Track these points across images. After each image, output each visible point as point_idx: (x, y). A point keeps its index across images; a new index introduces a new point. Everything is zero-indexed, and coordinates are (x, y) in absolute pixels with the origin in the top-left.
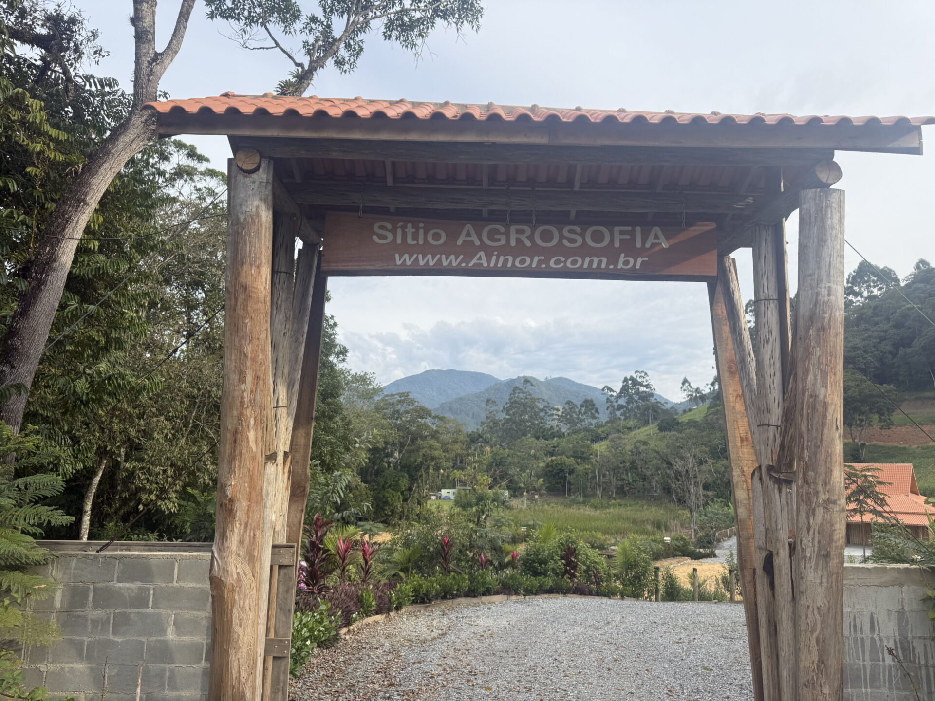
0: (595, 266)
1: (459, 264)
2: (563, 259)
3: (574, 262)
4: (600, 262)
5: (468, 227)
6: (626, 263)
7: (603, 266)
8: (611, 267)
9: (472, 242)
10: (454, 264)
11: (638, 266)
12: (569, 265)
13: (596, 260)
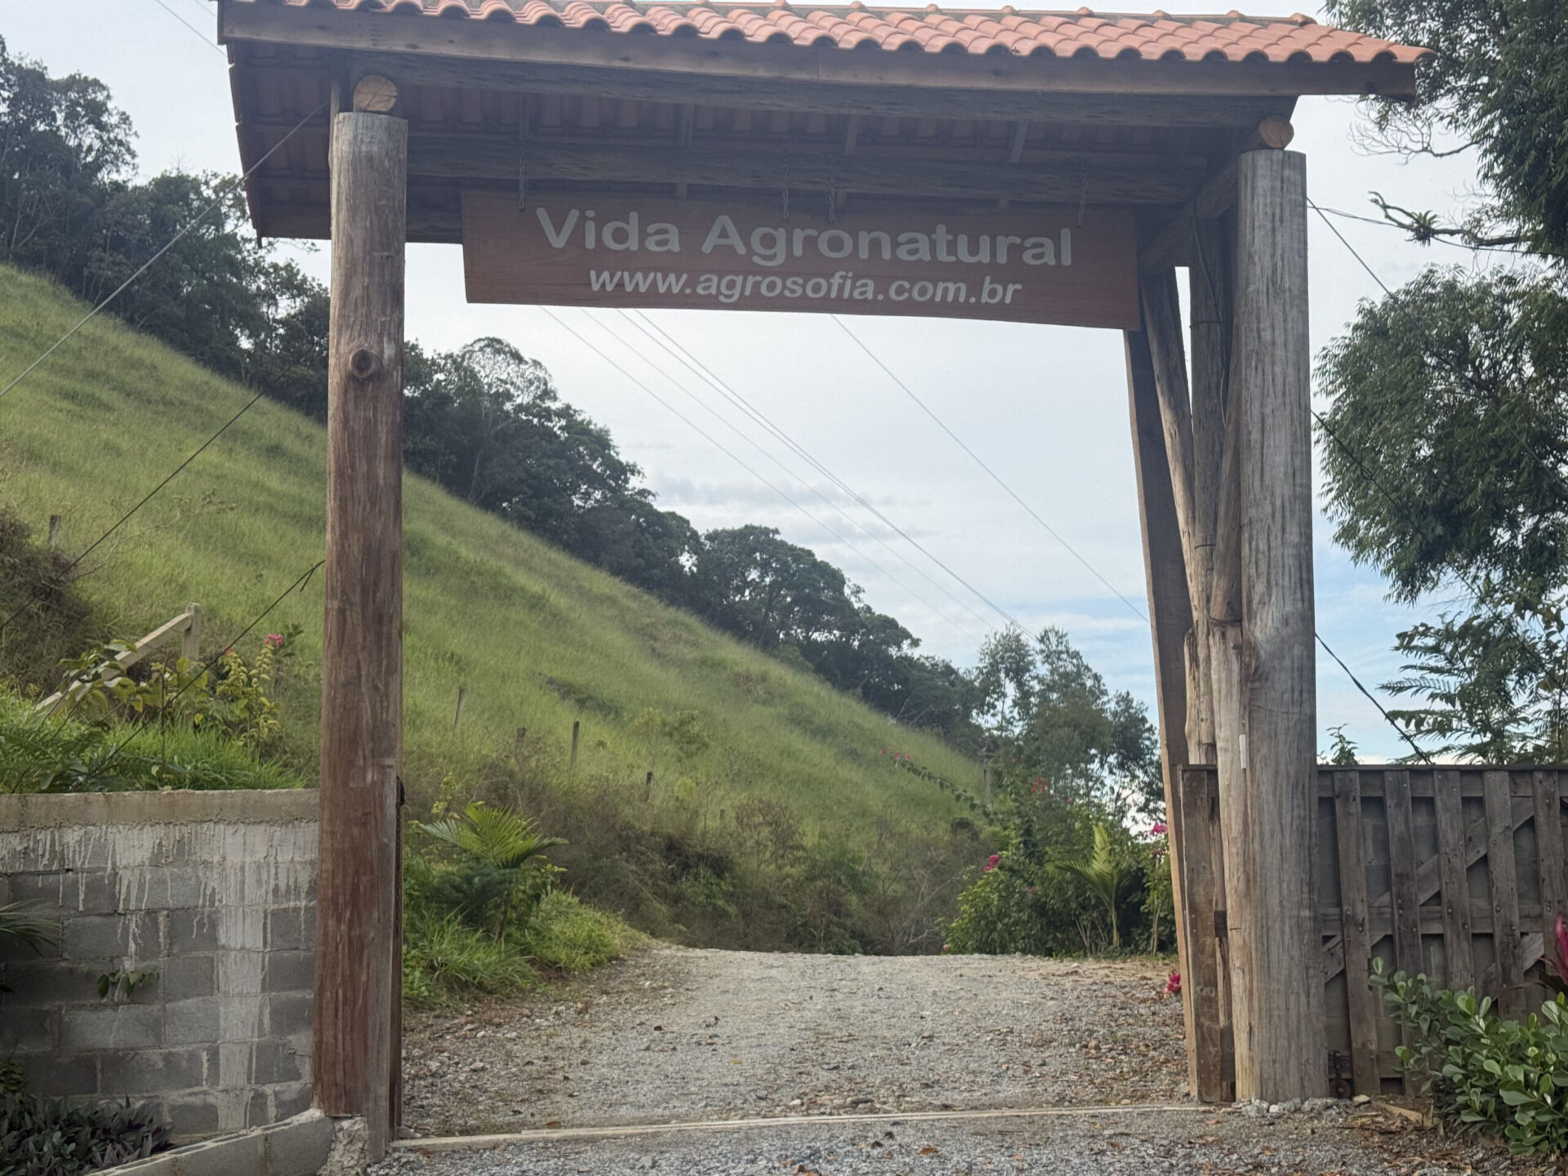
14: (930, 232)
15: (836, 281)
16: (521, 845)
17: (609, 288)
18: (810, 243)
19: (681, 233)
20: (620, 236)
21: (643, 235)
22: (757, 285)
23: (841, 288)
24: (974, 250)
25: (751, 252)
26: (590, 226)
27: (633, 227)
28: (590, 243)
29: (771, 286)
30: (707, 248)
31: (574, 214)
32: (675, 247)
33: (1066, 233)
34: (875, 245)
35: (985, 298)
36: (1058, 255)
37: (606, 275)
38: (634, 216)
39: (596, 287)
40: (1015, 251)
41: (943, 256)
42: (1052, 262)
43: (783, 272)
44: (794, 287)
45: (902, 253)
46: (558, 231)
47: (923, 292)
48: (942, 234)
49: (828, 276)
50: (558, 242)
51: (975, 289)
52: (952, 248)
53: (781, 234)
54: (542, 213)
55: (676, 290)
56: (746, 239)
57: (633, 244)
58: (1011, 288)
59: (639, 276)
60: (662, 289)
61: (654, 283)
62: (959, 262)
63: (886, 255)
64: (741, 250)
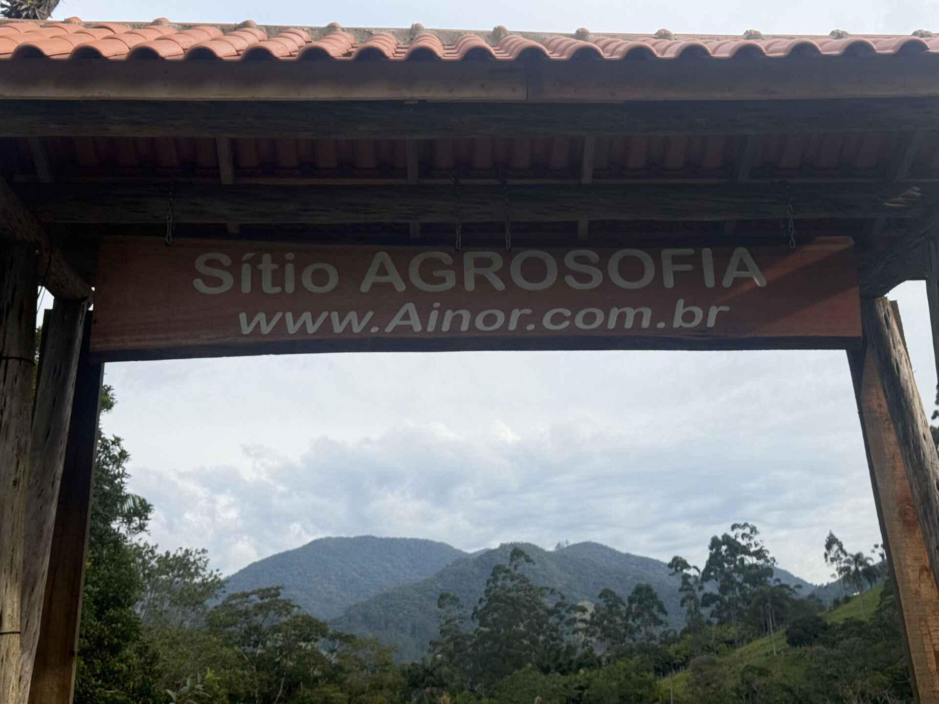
0: (629, 324)
1: (367, 328)
2: (567, 313)
3: (589, 318)
4: (639, 317)
5: (382, 257)
6: (689, 317)
7: (646, 323)
8: (661, 325)
9: (390, 285)
10: (357, 329)
11: (711, 323)
12: (579, 322)
13: (631, 313)
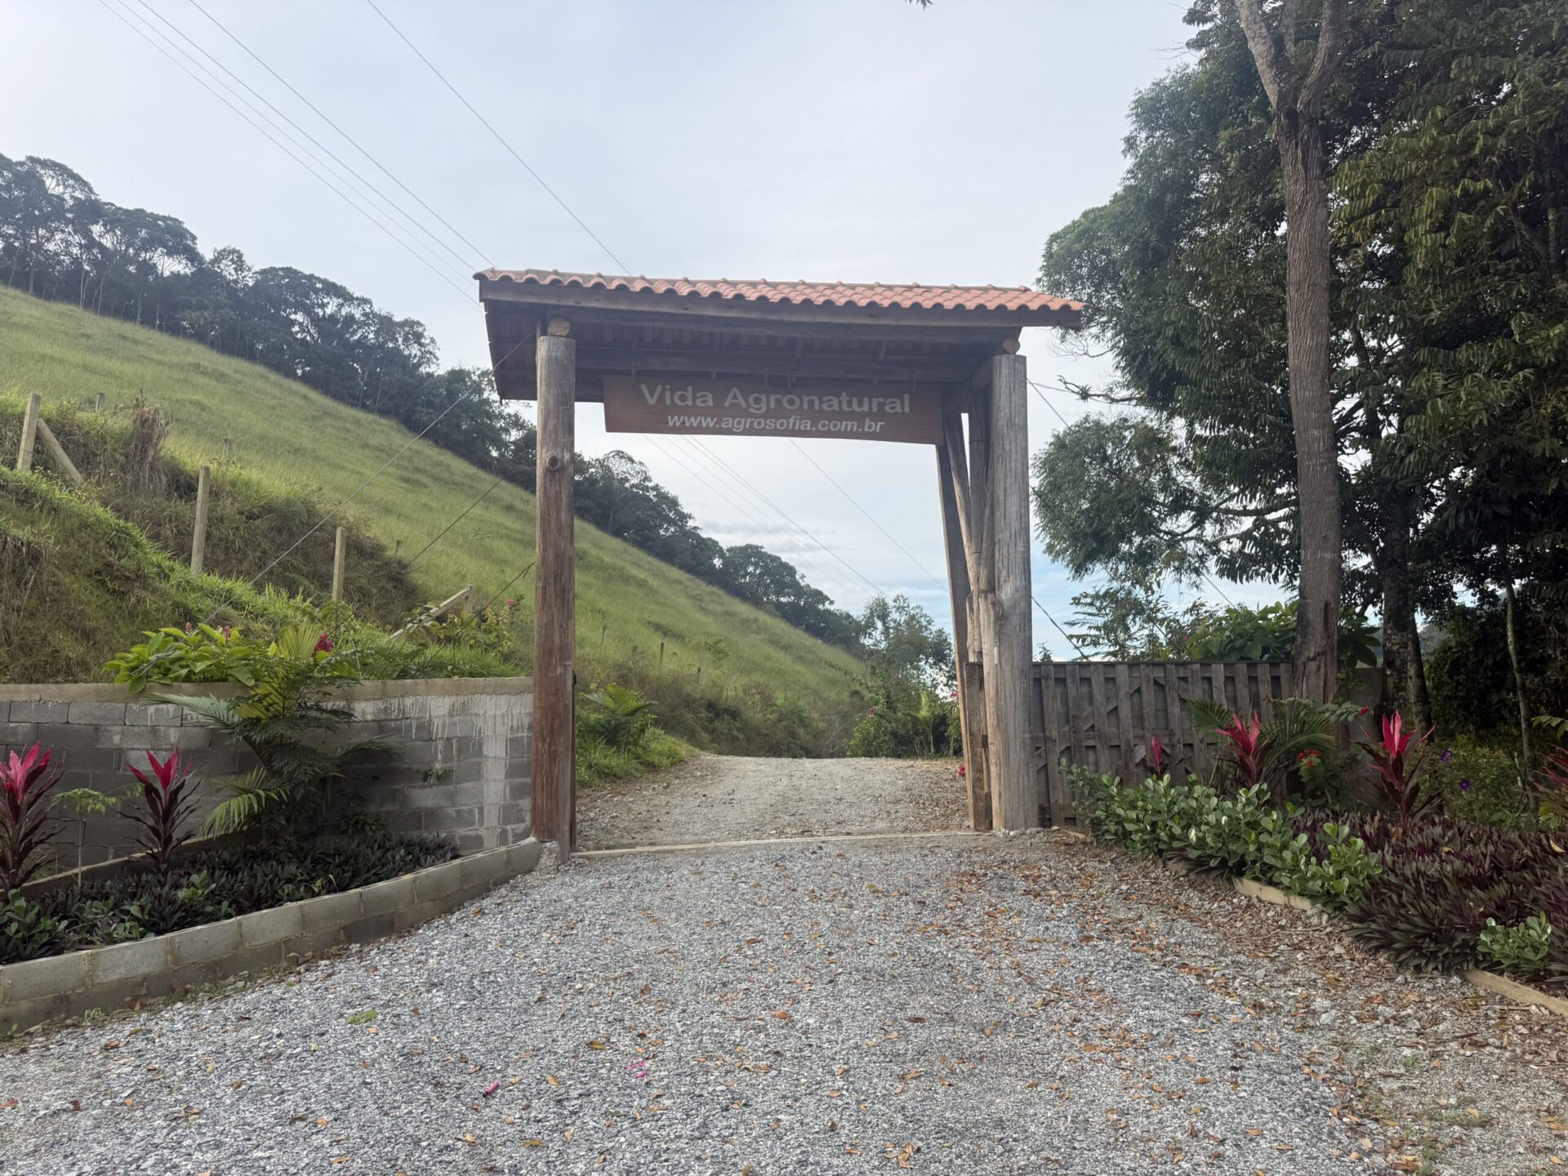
14: (838, 395)
15: (792, 421)
16: (634, 704)
17: (678, 424)
18: (779, 402)
19: (714, 398)
20: (683, 398)
21: (694, 398)
22: (752, 423)
23: (794, 424)
24: (860, 404)
25: (749, 406)
26: (668, 395)
27: (689, 393)
28: (668, 402)
29: (759, 424)
30: (727, 404)
31: (660, 388)
32: (711, 403)
33: (907, 397)
34: (811, 403)
35: (866, 429)
36: (903, 408)
37: (676, 418)
38: (690, 388)
39: (671, 424)
40: (881, 405)
41: (845, 408)
42: (900, 411)
43: (765, 416)
44: (770, 423)
45: (825, 406)
46: (652, 396)
47: (835, 426)
48: (844, 397)
49: (788, 418)
50: (652, 401)
51: (861, 424)
52: (850, 403)
53: (764, 397)
54: (644, 388)
55: (711, 425)
56: (746, 400)
57: (689, 402)
58: (879, 424)
59: (693, 419)
60: (704, 425)
61: (700, 422)
62: (853, 412)
63: (817, 407)
64: (744, 405)
